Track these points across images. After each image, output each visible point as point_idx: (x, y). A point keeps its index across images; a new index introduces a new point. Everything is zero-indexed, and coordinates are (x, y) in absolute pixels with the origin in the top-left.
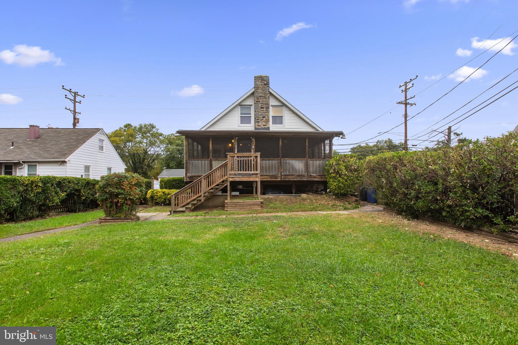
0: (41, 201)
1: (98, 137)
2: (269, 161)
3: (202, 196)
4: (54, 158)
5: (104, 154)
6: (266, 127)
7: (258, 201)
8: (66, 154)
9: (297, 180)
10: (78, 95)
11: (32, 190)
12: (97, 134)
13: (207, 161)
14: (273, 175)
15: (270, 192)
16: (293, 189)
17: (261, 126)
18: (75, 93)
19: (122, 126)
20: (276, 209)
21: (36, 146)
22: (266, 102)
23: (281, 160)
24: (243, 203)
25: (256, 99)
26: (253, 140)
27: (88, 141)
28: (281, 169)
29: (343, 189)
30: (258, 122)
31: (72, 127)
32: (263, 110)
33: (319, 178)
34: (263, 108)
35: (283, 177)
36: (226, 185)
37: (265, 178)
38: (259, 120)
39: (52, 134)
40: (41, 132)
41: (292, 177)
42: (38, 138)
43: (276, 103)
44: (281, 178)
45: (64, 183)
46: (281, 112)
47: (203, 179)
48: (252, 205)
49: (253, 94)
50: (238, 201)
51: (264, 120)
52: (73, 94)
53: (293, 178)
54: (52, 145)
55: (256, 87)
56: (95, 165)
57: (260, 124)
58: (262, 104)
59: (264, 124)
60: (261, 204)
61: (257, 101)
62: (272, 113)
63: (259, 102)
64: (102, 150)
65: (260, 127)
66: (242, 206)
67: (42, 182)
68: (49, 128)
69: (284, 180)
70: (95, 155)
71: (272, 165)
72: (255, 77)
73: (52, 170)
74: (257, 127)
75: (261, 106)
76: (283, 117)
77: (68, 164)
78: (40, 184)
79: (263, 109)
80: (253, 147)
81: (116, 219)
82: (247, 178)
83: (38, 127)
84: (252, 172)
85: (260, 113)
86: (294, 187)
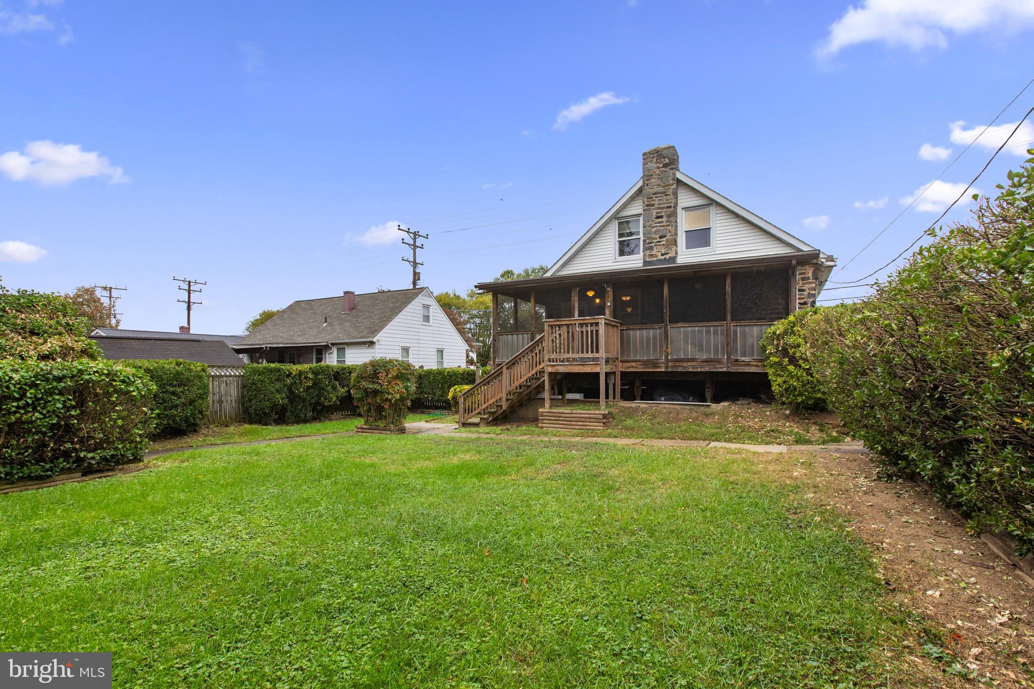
0: (313, 398)
1: (421, 301)
2: (641, 332)
3: (504, 399)
4: (362, 337)
5: (430, 328)
6: (667, 257)
7: (597, 412)
8: (375, 331)
9: (703, 370)
10: (419, 236)
11: (301, 383)
12: (420, 297)
13: (526, 336)
14: (649, 361)
15: (661, 396)
16: (707, 390)
17: (656, 257)
18: (415, 233)
19: (499, 276)
20: (630, 431)
21: (348, 321)
22: (669, 203)
23: (666, 327)
24: (570, 415)
25: (645, 199)
26: (608, 289)
27: (406, 309)
28: (667, 348)
29: (800, 395)
30: (651, 248)
31: (411, 287)
32: (662, 222)
33: (758, 366)
34: (661, 217)
35: (670, 364)
36: (542, 380)
37: (632, 367)
38: (653, 244)
39: (368, 303)
40: (358, 299)
41: (692, 363)
42: (353, 309)
43: (696, 201)
44: (667, 367)
45: (343, 374)
46: (708, 220)
47: (505, 368)
48: (587, 420)
49: (640, 190)
50: (561, 411)
51: (664, 242)
52: (412, 236)
53: (694, 367)
54: (364, 318)
55: (647, 177)
56: (416, 345)
57: (654, 253)
58: (659, 208)
59: (663, 252)
60: (603, 418)
61: (647, 206)
62: (685, 223)
63: (653, 205)
64: (428, 321)
65: (655, 259)
66: (568, 421)
67: (313, 373)
68: (379, 292)
69: (674, 370)
70: (417, 330)
71: (648, 339)
72: (644, 154)
73: (360, 355)
74: (648, 259)
75: (658, 213)
76: (711, 230)
77: (377, 346)
78: (310, 375)
79: (660, 220)
80: (609, 304)
81: (373, 429)
82: (580, 367)
83: (353, 293)
84: (590, 355)
85: (654, 229)
86: (708, 385)
